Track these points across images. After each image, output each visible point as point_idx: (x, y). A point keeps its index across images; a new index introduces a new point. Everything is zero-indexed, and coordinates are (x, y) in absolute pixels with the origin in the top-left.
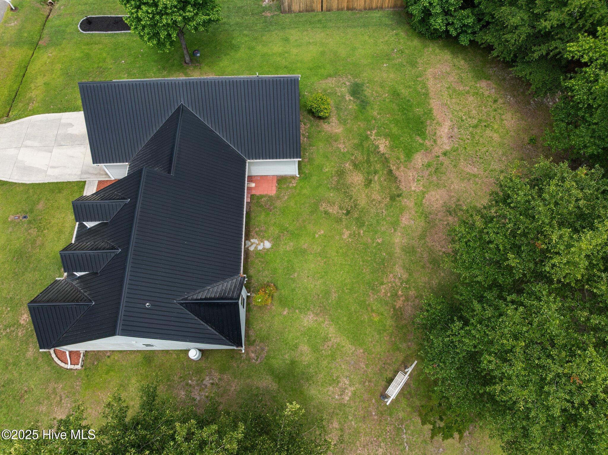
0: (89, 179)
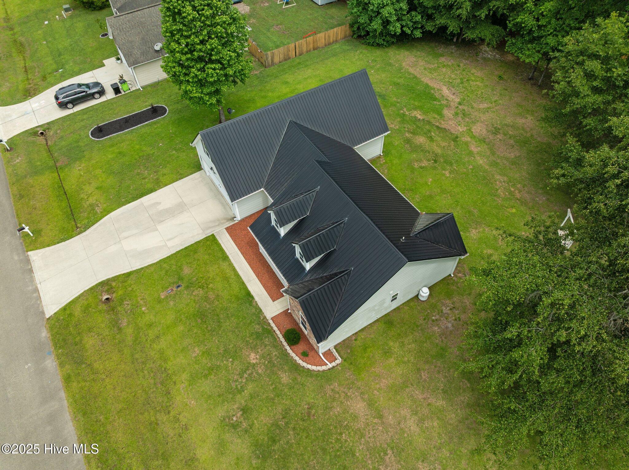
0: (215, 231)
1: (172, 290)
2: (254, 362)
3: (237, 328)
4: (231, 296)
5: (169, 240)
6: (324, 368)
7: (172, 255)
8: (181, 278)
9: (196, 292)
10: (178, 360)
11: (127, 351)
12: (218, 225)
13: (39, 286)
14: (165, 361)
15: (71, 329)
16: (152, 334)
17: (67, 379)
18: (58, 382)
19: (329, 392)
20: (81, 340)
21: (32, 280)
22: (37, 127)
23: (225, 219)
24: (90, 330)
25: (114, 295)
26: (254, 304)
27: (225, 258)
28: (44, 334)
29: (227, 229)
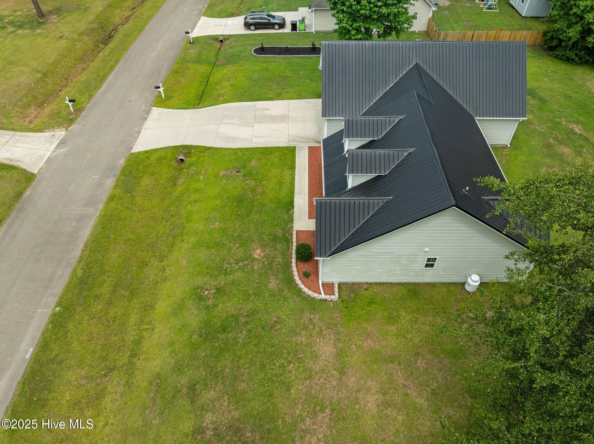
0: (299, 145)
1: (232, 172)
2: (256, 257)
3: (262, 223)
4: (275, 198)
5: (256, 137)
6: (315, 295)
7: (251, 148)
8: (244, 167)
9: (249, 182)
10: (198, 224)
11: (167, 201)
12: (305, 142)
13: (143, 130)
14: (188, 221)
15: (141, 166)
16: (193, 197)
17: (111, 198)
18: (104, 198)
19: (306, 319)
20: (141, 177)
21: (142, 125)
22: (220, 35)
23: (313, 139)
24: (153, 174)
25: (188, 159)
26: (291, 212)
27: (292, 168)
28: (122, 162)
29: (310, 148)
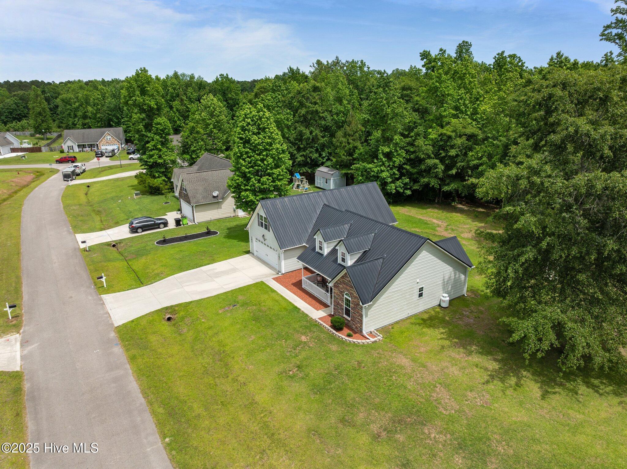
0: (264, 280)
1: (229, 308)
2: (305, 340)
4: (281, 308)
5: (224, 285)
7: (228, 292)
8: (236, 302)
9: (250, 307)
11: (187, 345)
12: (266, 277)
13: (109, 311)
14: (224, 346)
15: (138, 331)
16: (211, 332)
17: (132, 358)
19: (376, 354)
20: (146, 337)
21: (104, 308)
22: (111, 241)
24: (154, 333)
25: (175, 316)
26: (301, 312)
27: (273, 291)
28: (113, 335)
29: (274, 279)
